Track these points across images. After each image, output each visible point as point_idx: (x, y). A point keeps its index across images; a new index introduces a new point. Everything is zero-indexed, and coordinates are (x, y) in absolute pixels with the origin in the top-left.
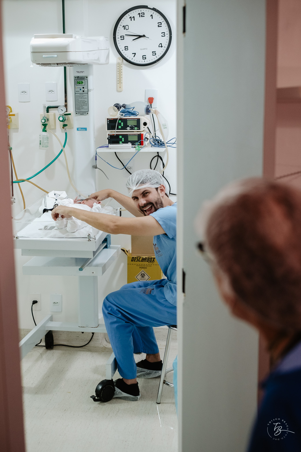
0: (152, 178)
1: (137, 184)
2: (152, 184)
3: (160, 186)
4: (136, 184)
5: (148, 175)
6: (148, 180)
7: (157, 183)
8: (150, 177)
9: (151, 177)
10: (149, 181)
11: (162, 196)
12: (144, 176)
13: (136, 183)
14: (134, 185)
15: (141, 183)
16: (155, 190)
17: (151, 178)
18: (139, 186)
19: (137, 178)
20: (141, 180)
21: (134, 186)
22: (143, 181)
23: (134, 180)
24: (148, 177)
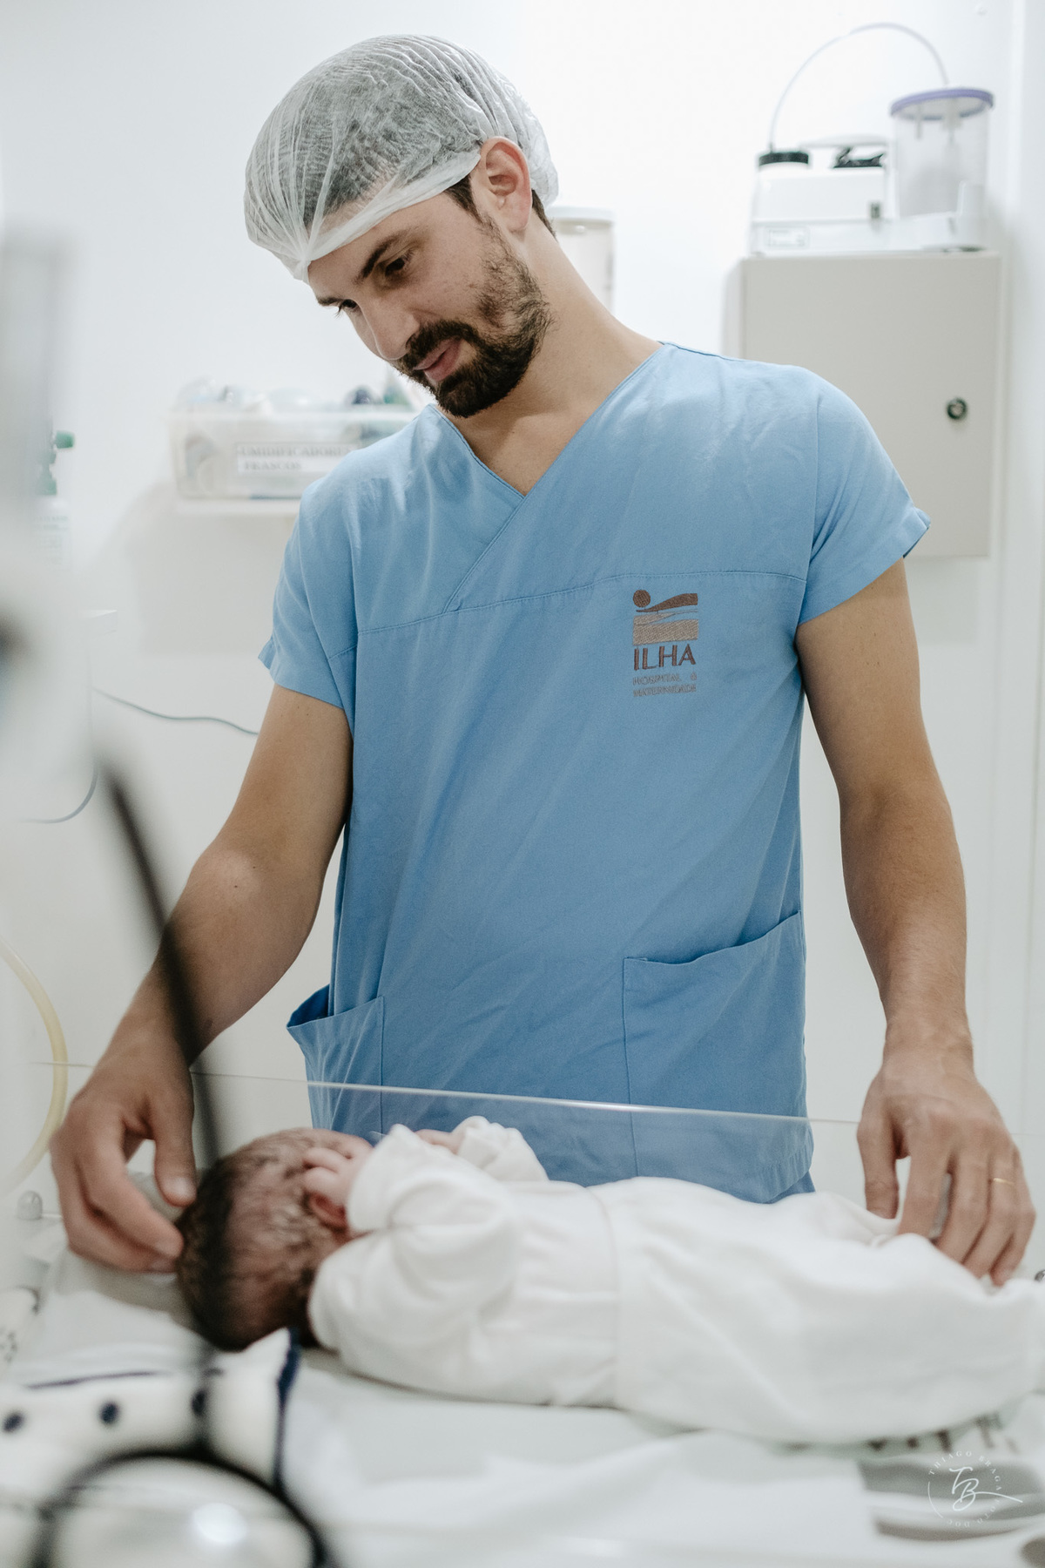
0: (400, 124)
1: (307, 220)
2: (417, 177)
3: (475, 157)
4: (302, 222)
5: (366, 117)
6: (374, 155)
7: (448, 148)
8: (381, 125)
9: (388, 122)
10: (383, 161)
11: (515, 224)
12: (337, 135)
13: (297, 212)
14: (291, 231)
15: (329, 202)
16: (452, 207)
17: (394, 126)
18: (328, 227)
19: (293, 171)
20: (326, 182)
21: (296, 239)
22: (342, 184)
23: (277, 190)
24: (367, 130)
